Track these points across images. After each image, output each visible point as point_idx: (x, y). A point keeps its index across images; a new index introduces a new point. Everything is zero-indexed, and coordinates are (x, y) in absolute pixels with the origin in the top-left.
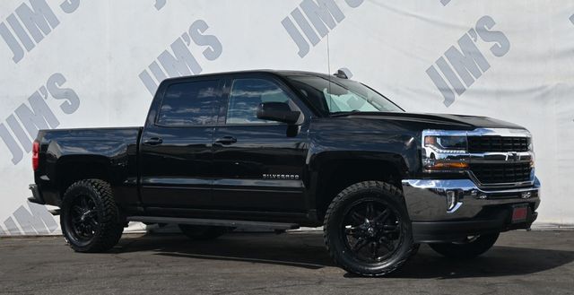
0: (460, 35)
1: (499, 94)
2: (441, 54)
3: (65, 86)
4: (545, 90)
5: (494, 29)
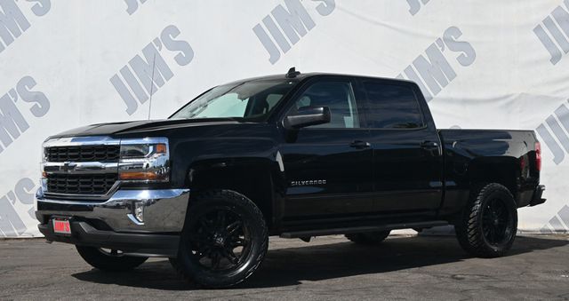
0: (429, 44)
2: (410, 62)
4: (508, 100)
5: (461, 39)
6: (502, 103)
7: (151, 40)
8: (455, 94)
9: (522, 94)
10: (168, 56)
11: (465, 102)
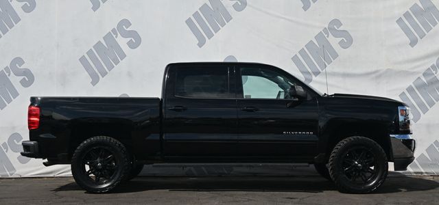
0: (317, 32)
1: (346, 75)
2: (303, 46)
3: (23, 67)
4: (378, 74)
5: (341, 28)
6: (374, 76)
7: (109, 30)
9: (388, 69)
10: (122, 42)
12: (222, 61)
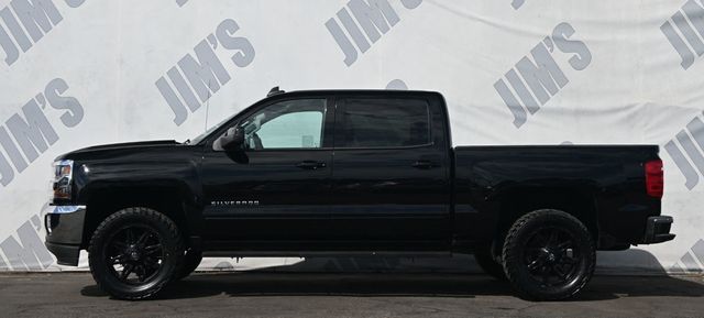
0: (534, 43)
2: (512, 65)
3: (66, 94)
4: (631, 111)
5: (573, 37)
6: (624, 114)
7: (203, 36)
8: (566, 104)
9: (648, 103)
10: (225, 56)
11: (578, 113)
12: (384, 88)
